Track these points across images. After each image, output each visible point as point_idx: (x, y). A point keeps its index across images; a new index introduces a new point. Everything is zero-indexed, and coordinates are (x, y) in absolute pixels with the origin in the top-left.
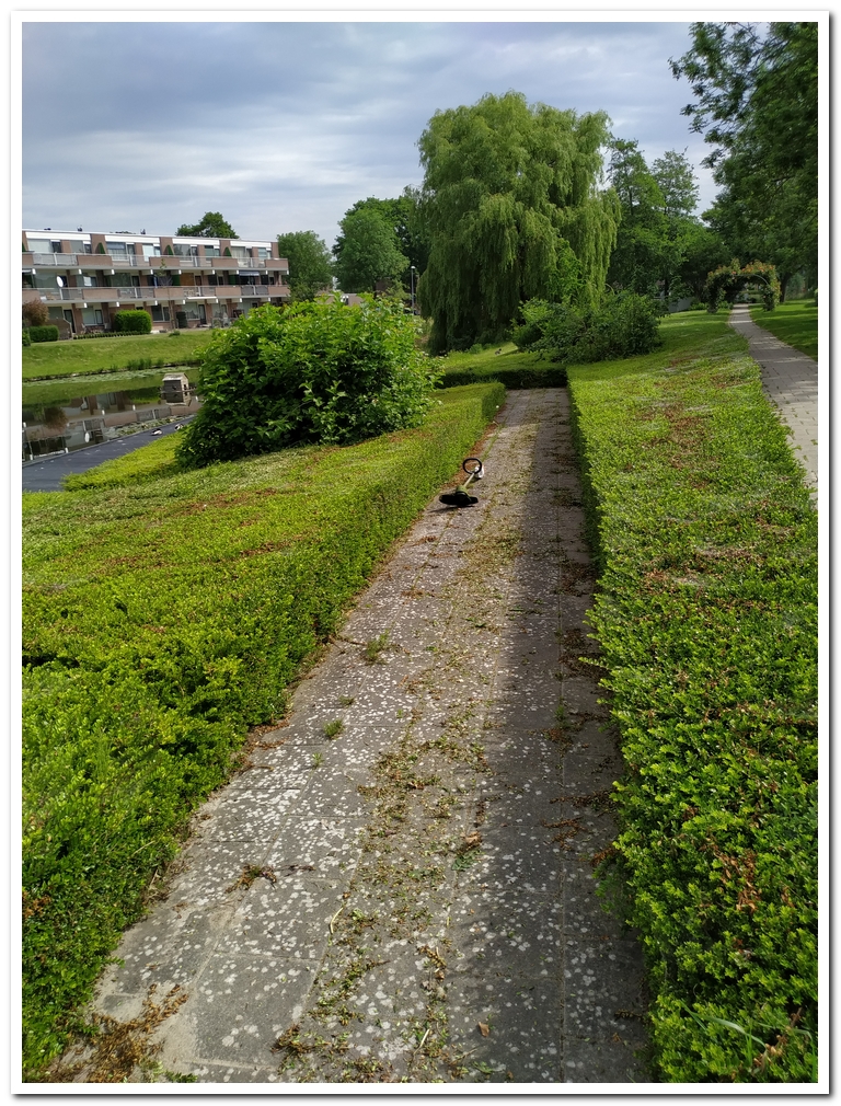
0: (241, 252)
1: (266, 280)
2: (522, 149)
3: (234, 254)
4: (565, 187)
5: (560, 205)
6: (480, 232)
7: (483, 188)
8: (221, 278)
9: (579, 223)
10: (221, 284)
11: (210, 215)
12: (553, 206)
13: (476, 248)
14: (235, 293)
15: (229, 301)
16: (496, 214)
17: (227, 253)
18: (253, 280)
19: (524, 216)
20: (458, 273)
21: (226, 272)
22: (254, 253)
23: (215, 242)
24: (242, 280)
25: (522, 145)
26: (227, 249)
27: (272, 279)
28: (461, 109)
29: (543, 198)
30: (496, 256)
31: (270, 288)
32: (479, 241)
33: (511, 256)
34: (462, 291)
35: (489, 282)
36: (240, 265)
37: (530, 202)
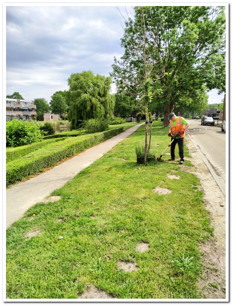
0: (23, 103)
1: (30, 110)
2: (91, 84)
3: (21, 103)
4: (102, 93)
5: (101, 97)
6: (81, 102)
7: (82, 92)
8: (17, 109)
9: (105, 101)
10: (17, 111)
11: (16, 93)
12: (99, 97)
13: (81, 106)
14: (21, 113)
15: (19, 115)
16: (85, 98)
17: (19, 103)
18: (26, 110)
19: (92, 99)
20: (76, 111)
21: (18, 108)
22: (27, 103)
23: (16, 100)
24: (23, 110)
25: (91, 83)
26: (19, 102)
27: (31, 110)
28: (78, 74)
29: (97, 95)
30: (85, 108)
31: (31, 112)
32: (81, 104)
33: (89, 108)
34: (77, 115)
35: (84, 114)
36: (23, 106)
37: (93, 96)
